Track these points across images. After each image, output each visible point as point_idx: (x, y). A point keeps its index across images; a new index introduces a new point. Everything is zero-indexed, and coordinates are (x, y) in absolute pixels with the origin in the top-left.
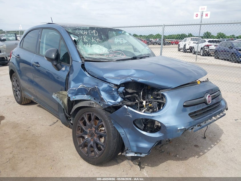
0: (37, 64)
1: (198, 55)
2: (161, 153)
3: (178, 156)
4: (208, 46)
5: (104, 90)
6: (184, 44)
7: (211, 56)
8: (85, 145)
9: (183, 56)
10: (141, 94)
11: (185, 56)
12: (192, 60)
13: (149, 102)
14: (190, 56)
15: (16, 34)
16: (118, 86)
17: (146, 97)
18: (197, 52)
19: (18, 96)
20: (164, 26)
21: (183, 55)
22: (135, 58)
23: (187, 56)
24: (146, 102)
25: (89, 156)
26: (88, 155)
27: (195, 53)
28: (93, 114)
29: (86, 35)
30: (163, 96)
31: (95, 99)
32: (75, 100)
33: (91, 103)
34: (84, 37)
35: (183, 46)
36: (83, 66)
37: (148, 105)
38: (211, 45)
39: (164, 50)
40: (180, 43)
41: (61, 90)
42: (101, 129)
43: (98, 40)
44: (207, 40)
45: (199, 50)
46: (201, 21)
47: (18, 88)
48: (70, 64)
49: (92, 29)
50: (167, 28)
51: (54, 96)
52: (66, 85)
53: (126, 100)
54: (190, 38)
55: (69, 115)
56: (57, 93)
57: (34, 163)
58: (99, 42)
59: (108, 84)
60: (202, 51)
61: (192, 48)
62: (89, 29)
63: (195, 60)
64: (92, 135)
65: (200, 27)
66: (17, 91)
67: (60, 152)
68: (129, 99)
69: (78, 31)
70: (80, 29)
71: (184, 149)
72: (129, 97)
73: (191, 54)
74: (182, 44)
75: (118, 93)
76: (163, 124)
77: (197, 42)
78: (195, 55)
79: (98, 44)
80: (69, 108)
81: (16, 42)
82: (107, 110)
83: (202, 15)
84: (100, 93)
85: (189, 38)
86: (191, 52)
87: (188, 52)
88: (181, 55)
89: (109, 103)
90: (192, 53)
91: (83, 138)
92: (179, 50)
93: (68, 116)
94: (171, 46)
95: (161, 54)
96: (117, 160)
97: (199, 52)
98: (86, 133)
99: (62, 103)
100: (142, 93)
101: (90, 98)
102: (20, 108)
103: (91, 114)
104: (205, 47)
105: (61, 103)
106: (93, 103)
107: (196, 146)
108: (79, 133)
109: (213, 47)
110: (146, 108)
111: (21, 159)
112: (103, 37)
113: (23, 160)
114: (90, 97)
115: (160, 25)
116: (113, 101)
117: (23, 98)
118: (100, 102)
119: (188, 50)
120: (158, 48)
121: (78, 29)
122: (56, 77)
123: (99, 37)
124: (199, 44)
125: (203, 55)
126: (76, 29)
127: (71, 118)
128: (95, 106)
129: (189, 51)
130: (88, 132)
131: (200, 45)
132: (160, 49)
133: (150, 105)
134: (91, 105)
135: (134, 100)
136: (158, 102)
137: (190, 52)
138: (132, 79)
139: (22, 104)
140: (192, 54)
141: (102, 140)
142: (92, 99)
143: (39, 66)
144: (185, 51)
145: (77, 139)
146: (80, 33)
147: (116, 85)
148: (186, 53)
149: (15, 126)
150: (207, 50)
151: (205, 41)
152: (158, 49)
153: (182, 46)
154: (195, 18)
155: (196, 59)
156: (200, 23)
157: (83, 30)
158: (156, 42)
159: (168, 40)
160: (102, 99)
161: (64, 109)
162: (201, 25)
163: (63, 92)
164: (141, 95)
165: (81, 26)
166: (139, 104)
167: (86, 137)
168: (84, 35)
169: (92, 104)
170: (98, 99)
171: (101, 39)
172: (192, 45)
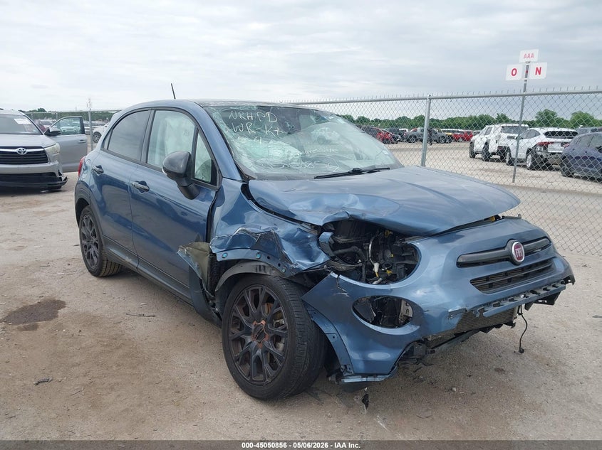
0: (142, 186)
1: (517, 168)
2: (418, 382)
3: (455, 389)
4: (545, 146)
5: (290, 238)
6: (485, 140)
7: (551, 169)
8: (246, 358)
9: (481, 170)
10: (370, 248)
11: (486, 170)
12: (505, 180)
13: (387, 265)
14: (500, 171)
15: (81, 120)
16: (320, 229)
17: (380, 256)
18: (516, 160)
19: (92, 258)
20: (430, 99)
21: (481, 167)
22: (357, 172)
23: (492, 171)
24: (380, 267)
25: (253, 381)
26: (251, 378)
27: (511, 163)
28: (262, 289)
29: (253, 122)
30: (415, 251)
31: (268, 258)
32: (225, 259)
33: (260, 266)
34: (248, 126)
35: (483, 146)
36: (245, 189)
37: (385, 271)
38: (552, 143)
39: (429, 155)
40: (473, 138)
41: (197, 241)
42: (278, 321)
43: (278, 131)
44: (542, 131)
45: (522, 155)
46: (525, 85)
47: (94, 240)
48: (216, 185)
49: (264, 108)
50: (437, 104)
51: (181, 253)
52: (206, 230)
53: (336, 259)
54: (499, 126)
55: (213, 293)
56: (188, 246)
57: (137, 396)
58: (282, 136)
59: (299, 226)
60: (530, 157)
61: (503, 151)
62: (256, 111)
63: (511, 180)
64: (260, 336)
65: (523, 102)
66: (90, 247)
67: (192, 375)
68: (342, 258)
69: (234, 114)
70: (238, 111)
71: (470, 376)
72: (343, 254)
73: (501, 166)
74: (479, 140)
75: (319, 244)
76: (415, 304)
77: (517, 135)
78: (511, 168)
79: (277, 139)
80: (211, 279)
81: (83, 137)
82: (294, 280)
83: (527, 72)
84: (281, 245)
85: (497, 126)
86: (502, 159)
87: (493, 160)
88: (475, 167)
89: (300, 266)
90: (504, 161)
91: (242, 341)
92: (473, 155)
93: (210, 296)
94: (453, 144)
95: (423, 164)
96: (317, 394)
97: (521, 161)
98: (249, 333)
99: (198, 268)
100: (370, 245)
101: (258, 256)
102: (96, 283)
103: (258, 290)
104: (538, 148)
105: (195, 268)
106: (264, 266)
107: (499, 370)
108: (236, 332)
109: (557, 147)
110: (381, 279)
111: (109, 387)
112: (289, 125)
113: (112, 389)
114: (258, 253)
115: (421, 96)
116: (308, 263)
117: (105, 262)
118: (279, 265)
119: (494, 154)
120: (416, 150)
121: (234, 111)
122: (178, 210)
123: (280, 125)
124: (520, 141)
125: (531, 168)
126: (230, 111)
127: (216, 302)
128: (268, 273)
129: (498, 157)
130: (253, 328)
131: (522, 142)
132: (420, 153)
133: (389, 272)
134: (260, 270)
135: (354, 261)
136: (406, 265)
137: (498, 161)
138: (350, 213)
139: (101, 275)
140: (504, 164)
141: (281, 346)
142: (264, 258)
143: (148, 190)
144: (487, 157)
145: (231, 343)
146: (238, 117)
147: (316, 227)
148: (489, 163)
149: (90, 321)
150: (544, 155)
151: (537, 134)
152: (416, 153)
153: (479, 146)
154: (509, 77)
155: (514, 176)
156: (522, 93)
157: (245, 111)
158: (415, 137)
159: (445, 131)
160: (285, 258)
161: (201, 280)
162: (524, 96)
163: (200, 243)
164: (368, 249)
165: (240, 104)
166: (363, 269)
167: (249, 339)
168: (247, 121)
169: (262, 268)
170: (275, 257)
171: (285, 128)
172: (505, 142)
